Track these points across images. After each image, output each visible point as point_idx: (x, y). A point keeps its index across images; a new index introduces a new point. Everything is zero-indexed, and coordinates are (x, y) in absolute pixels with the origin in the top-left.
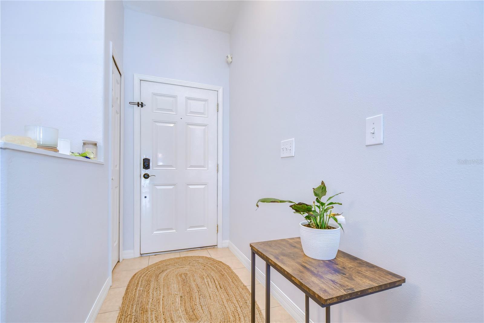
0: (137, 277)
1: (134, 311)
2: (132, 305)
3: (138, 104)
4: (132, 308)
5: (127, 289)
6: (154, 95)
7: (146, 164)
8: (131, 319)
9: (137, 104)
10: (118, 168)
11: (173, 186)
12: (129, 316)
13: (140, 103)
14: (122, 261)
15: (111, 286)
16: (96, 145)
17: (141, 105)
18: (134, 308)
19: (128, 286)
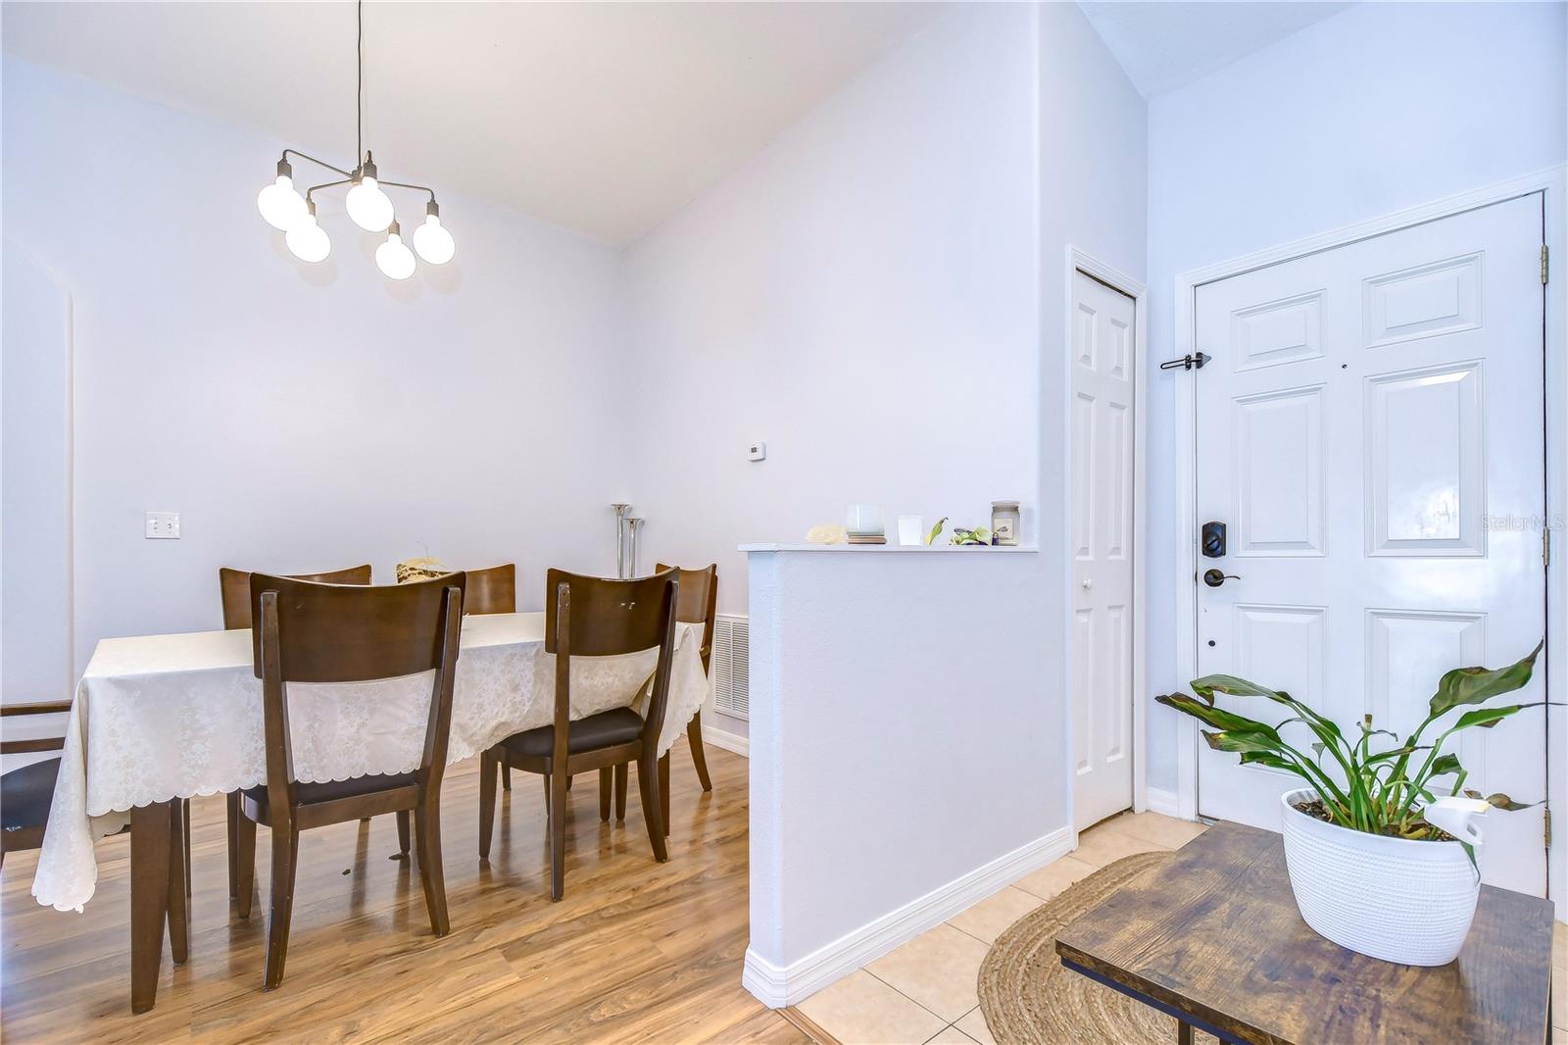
0: (1142, 862)
1: (1071, 919)
2: (1077, 908)
3: (1188, 363)
4: (1073, 912)
5: (1098, 873)
6: (1238, 315)
7: (1213, 539)
8: (1054, 928)
9: (1184, 362)
10: (1124, 556)
11: (1313, 617)
12: (1053, 922)
13: (1194, 357)
14: (1141, 814)
15: (1072, 852)
16: (1016, 509)
17: (1198, 361)
18: (1076, 915)
19: (1105, 869)
